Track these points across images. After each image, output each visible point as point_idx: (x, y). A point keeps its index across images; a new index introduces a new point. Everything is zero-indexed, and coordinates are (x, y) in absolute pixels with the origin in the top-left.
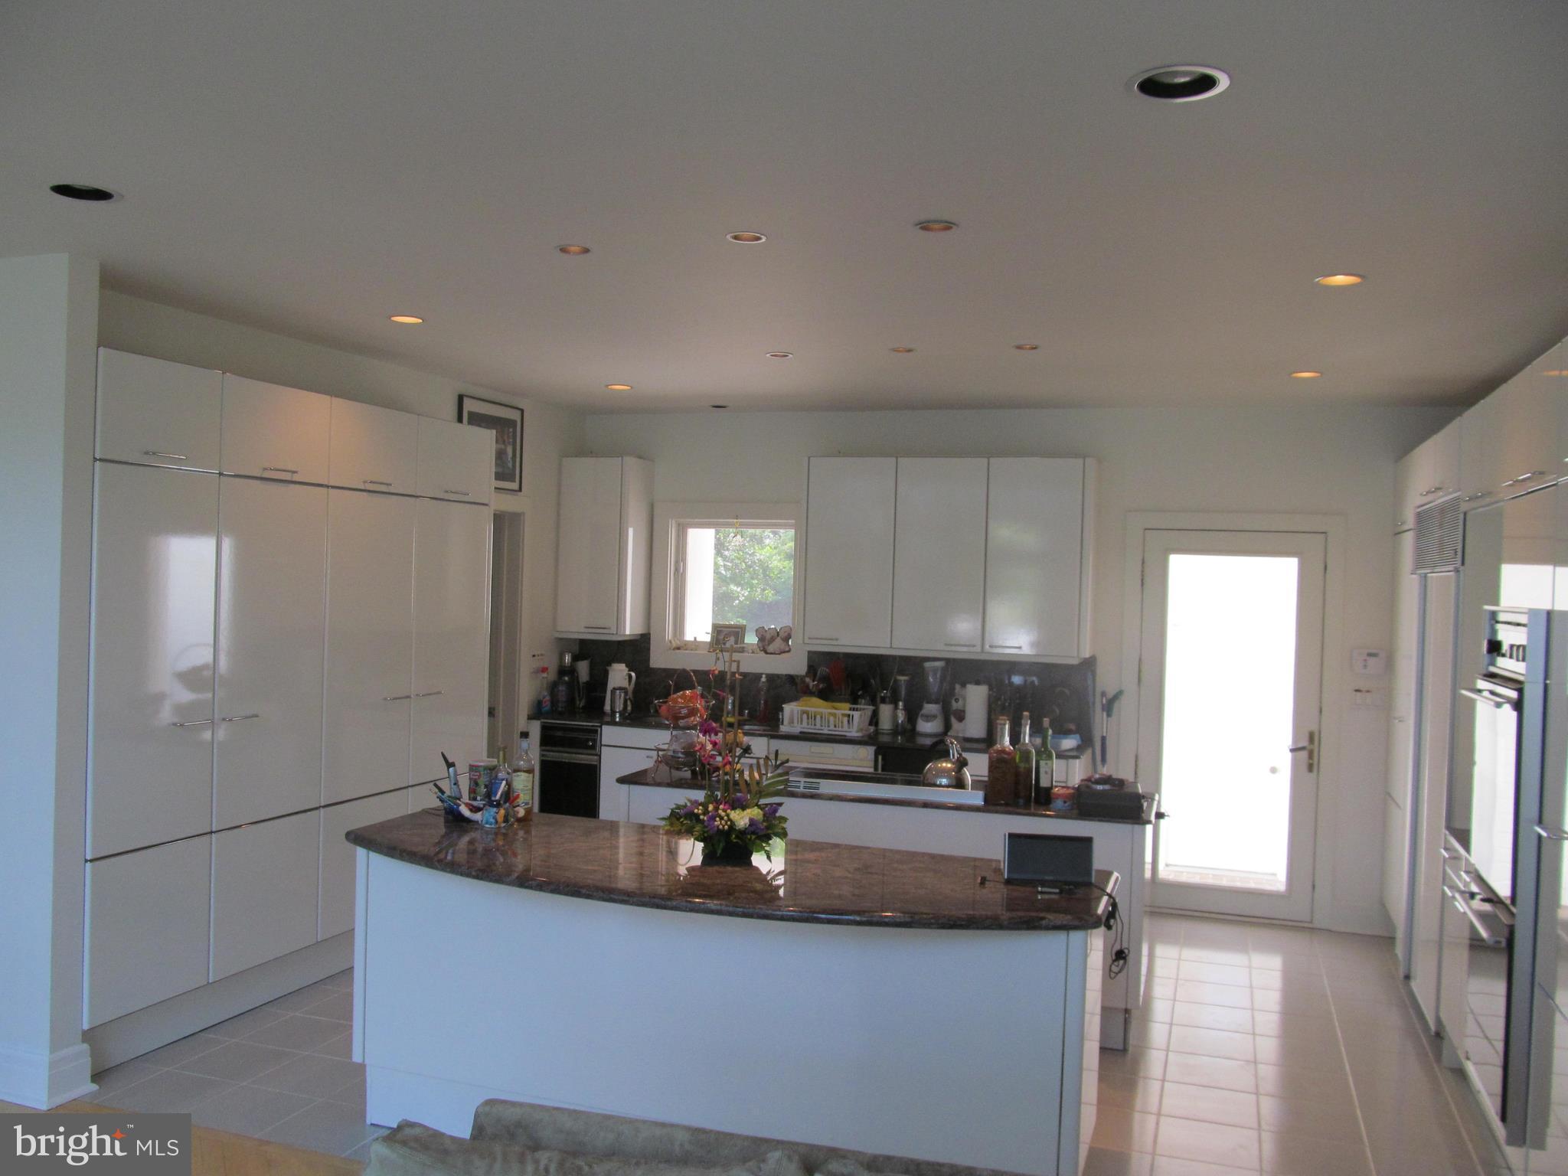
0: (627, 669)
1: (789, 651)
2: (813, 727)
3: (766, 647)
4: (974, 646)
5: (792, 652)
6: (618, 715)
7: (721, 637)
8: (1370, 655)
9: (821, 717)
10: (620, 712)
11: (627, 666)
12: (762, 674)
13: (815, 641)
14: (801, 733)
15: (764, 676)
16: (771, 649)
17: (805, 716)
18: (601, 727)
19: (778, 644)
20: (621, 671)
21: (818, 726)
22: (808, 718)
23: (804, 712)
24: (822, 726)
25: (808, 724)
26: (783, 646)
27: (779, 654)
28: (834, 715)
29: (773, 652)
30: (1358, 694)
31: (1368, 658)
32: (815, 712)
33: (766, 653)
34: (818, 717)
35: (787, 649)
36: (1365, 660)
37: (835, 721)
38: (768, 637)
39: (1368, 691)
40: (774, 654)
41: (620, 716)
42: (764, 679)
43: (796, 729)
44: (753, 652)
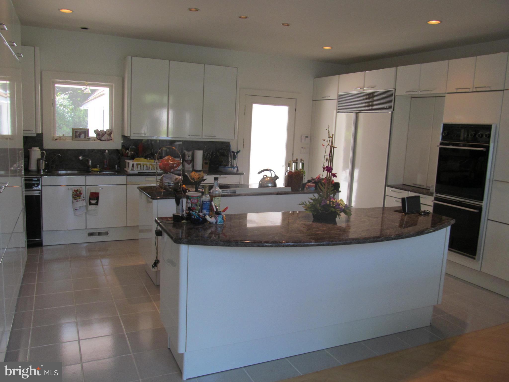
0: (40, 150)
1: (111, 140)
2: (142, 170)
3: (101, 138)
4: (199, 136)
5: (113, 140)
6: (42, 171)
7: (78, 134)
8: (306, 137)
9: (146, 166)
10: (43, 170)
11: (39, 149)
12: (106, 150)
13: (136, 135)
14: (138, 173)
15: (107, 150)
16: (103, 138)
17: (139, 166)
18: (41, 177)
19: (106, 137)
20: (38, 150)
21: (145, 169)
22: (140, 167)
23: (138, 164)
24: (146, 169)
25: (140, 169)
26: (109, 138)
27: (107, 141)
28: (152, 165)
29: (104, 140)
30: (303, 149)
31: (306, 138)
32: (144, 164)
33: (101, 140)
34: (145, 166)
35: (111, 139)
36: (305, 139)
37: (152, 167)
38: (101, 134)
39: (305, 148)
40: (105, 141)
41: (43, 172)
42: (107, 152)
43: (136, 171)
44: (94, 140)
